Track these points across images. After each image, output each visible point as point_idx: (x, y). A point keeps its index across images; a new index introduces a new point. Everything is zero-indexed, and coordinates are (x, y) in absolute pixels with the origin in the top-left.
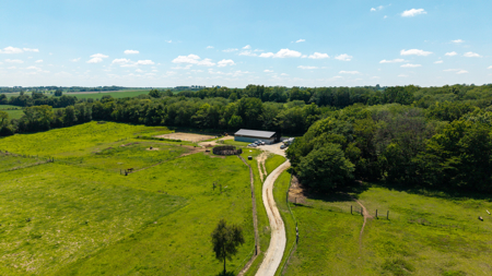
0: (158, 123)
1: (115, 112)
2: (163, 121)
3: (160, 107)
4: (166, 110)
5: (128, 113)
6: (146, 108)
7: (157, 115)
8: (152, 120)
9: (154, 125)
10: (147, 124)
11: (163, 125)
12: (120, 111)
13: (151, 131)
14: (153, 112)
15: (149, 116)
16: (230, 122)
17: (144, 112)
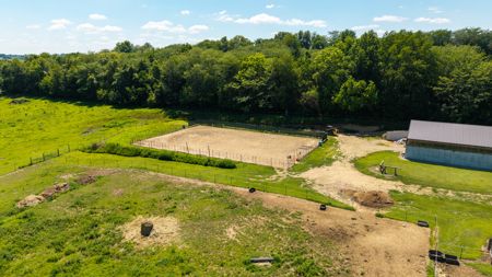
0: (140, 102)
1: (48, 79)
2: (152, 97)
3: (142, 67)
4: (157, 72)
5: (74, 80)
6: (113, 69)
7: (137, 84)
8: (126, 95)
9: (132, 105)
10: (117, 104)
11: (152, 106)
12: (57, 77)
13: (127, 121)
14: (128, 77)
15: (120, 88)
16: (337, 98)
17: (108, 78)
